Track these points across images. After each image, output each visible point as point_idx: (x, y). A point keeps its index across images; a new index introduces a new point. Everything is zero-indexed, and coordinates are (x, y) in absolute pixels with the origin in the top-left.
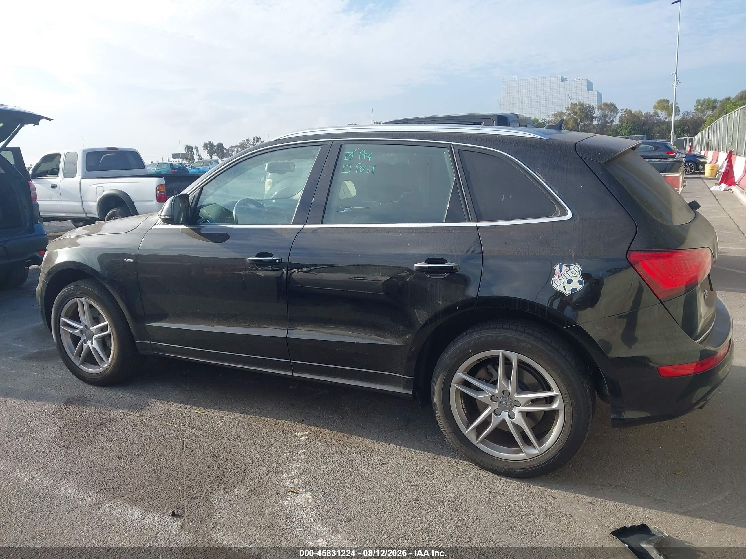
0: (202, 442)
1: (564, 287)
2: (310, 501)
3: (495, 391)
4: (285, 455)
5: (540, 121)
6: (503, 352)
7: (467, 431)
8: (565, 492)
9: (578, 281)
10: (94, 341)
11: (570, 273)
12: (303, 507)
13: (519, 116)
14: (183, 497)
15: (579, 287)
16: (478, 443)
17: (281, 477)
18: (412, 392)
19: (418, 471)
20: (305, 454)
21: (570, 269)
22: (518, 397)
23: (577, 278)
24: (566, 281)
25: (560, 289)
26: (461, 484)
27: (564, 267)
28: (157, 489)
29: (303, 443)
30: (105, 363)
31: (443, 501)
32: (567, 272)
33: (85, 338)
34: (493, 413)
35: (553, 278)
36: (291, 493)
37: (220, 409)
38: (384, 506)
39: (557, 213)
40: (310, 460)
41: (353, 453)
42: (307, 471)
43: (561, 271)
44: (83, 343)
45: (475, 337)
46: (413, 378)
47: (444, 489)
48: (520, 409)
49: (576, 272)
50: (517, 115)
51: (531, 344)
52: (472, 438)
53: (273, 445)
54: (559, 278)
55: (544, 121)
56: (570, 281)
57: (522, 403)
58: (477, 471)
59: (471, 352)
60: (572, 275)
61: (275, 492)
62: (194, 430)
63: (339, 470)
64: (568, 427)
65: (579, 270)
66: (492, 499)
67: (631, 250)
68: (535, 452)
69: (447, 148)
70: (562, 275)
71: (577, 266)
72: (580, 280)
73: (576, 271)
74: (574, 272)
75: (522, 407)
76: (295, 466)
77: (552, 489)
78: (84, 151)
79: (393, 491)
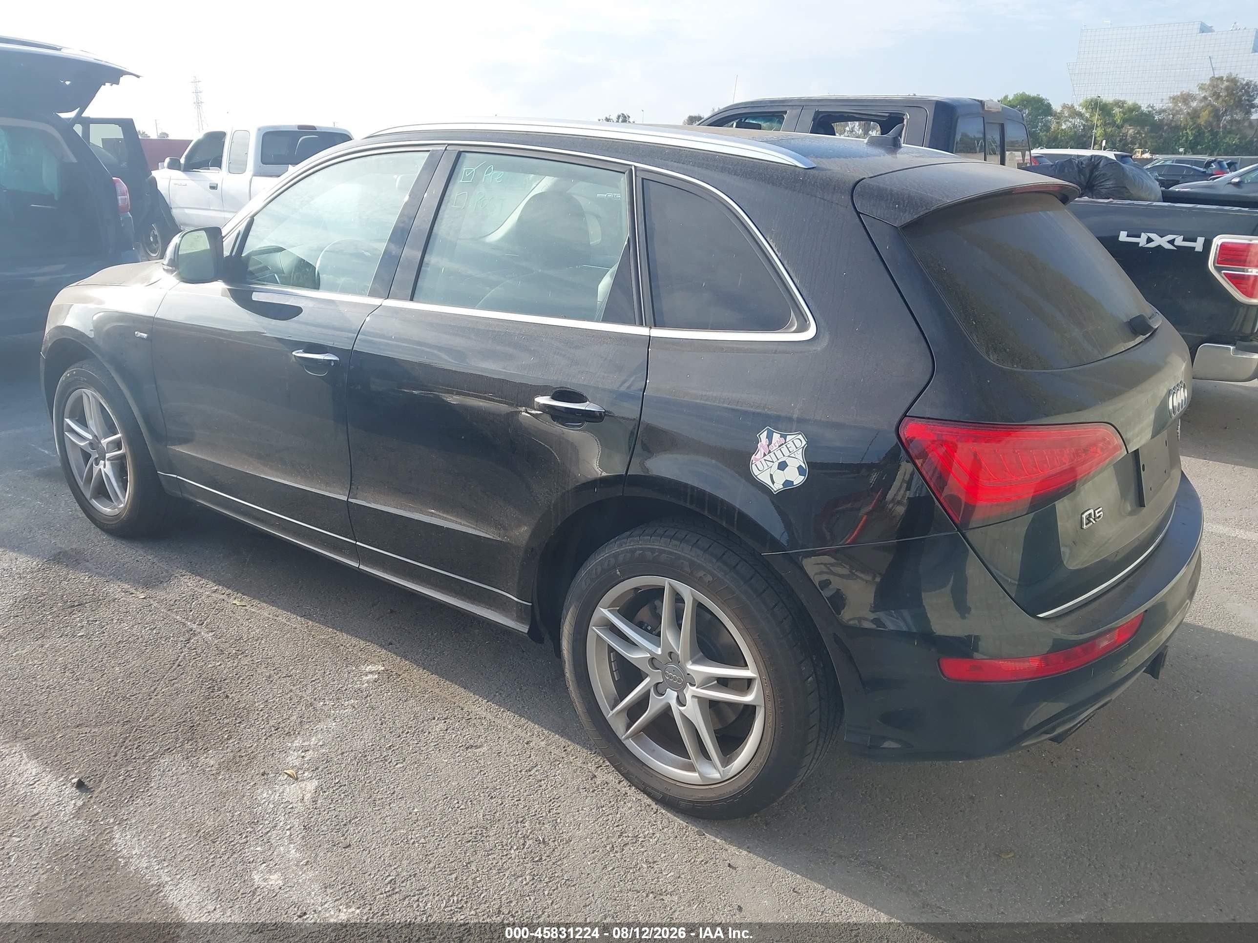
0: (209, 660)
1: (771, 476)
2: (308, 796)
3: (657, 651)
4: (322, 703)
5: (1142, 108)
6: (671, 582)
7: (611, 713)
8: (759, 858)
9: (798, 468)
10: (107, 463)
11: (784, 449)
12: (289, 807)
13: (986, 104)
14: (115, 756)
15: (798, 480)
16: (627, 738)
17: (290, 744)
18: (527, 630)
19: (521, 771)
20: (354, 707)
21: (785, 443)
22: (692, 667)
23: (797, 461)
24: (776, 464)
25: (764, 478)
26: (581, 809)
27: (776, 437)
28: (84, 735)
29: (364, 686)
30: (122, 503)
31: (528, 837)
32: (779, 446)
33: (97, 456)
34: (652, 690)
35: (754, 455)
36: (286, 776)
37: (273, 603)
38: (421, 829)
39: (792, 325)
40: (355, 721)
41: (434, 719)
42: (339, 739)
43: (770, 443)
44: (94, 465)
45: (627, 548)
46: (530, 604)
47: (544, 814)
48: (694, 691)
49: (795, 449)
50: (982, 103)
51: (712, 574)
52: (618, 726)
53: (313, 683)
54: (765, 458)
55: (1150, 109)
56: (783, 466)
57: (698, 680)
58: (624, 786)
59: (618, 573)
60: (788, 454)
61: (262, 771)
62: (211, 634)
63: (390, 746)
64: (768, 741)
65: (803, 445)
66: (615, 849)
67: (909, 416)
68: (716, 775)
69: (624, 173)
70: (770, 452)
71: (800, 437)
72: (800, 465)
73: (797, 448)
74: (793, 448)
75: (697, 688)
76: (325, 727)
77: (739, 848)
78: (259, 130)
79: (455, 802)
